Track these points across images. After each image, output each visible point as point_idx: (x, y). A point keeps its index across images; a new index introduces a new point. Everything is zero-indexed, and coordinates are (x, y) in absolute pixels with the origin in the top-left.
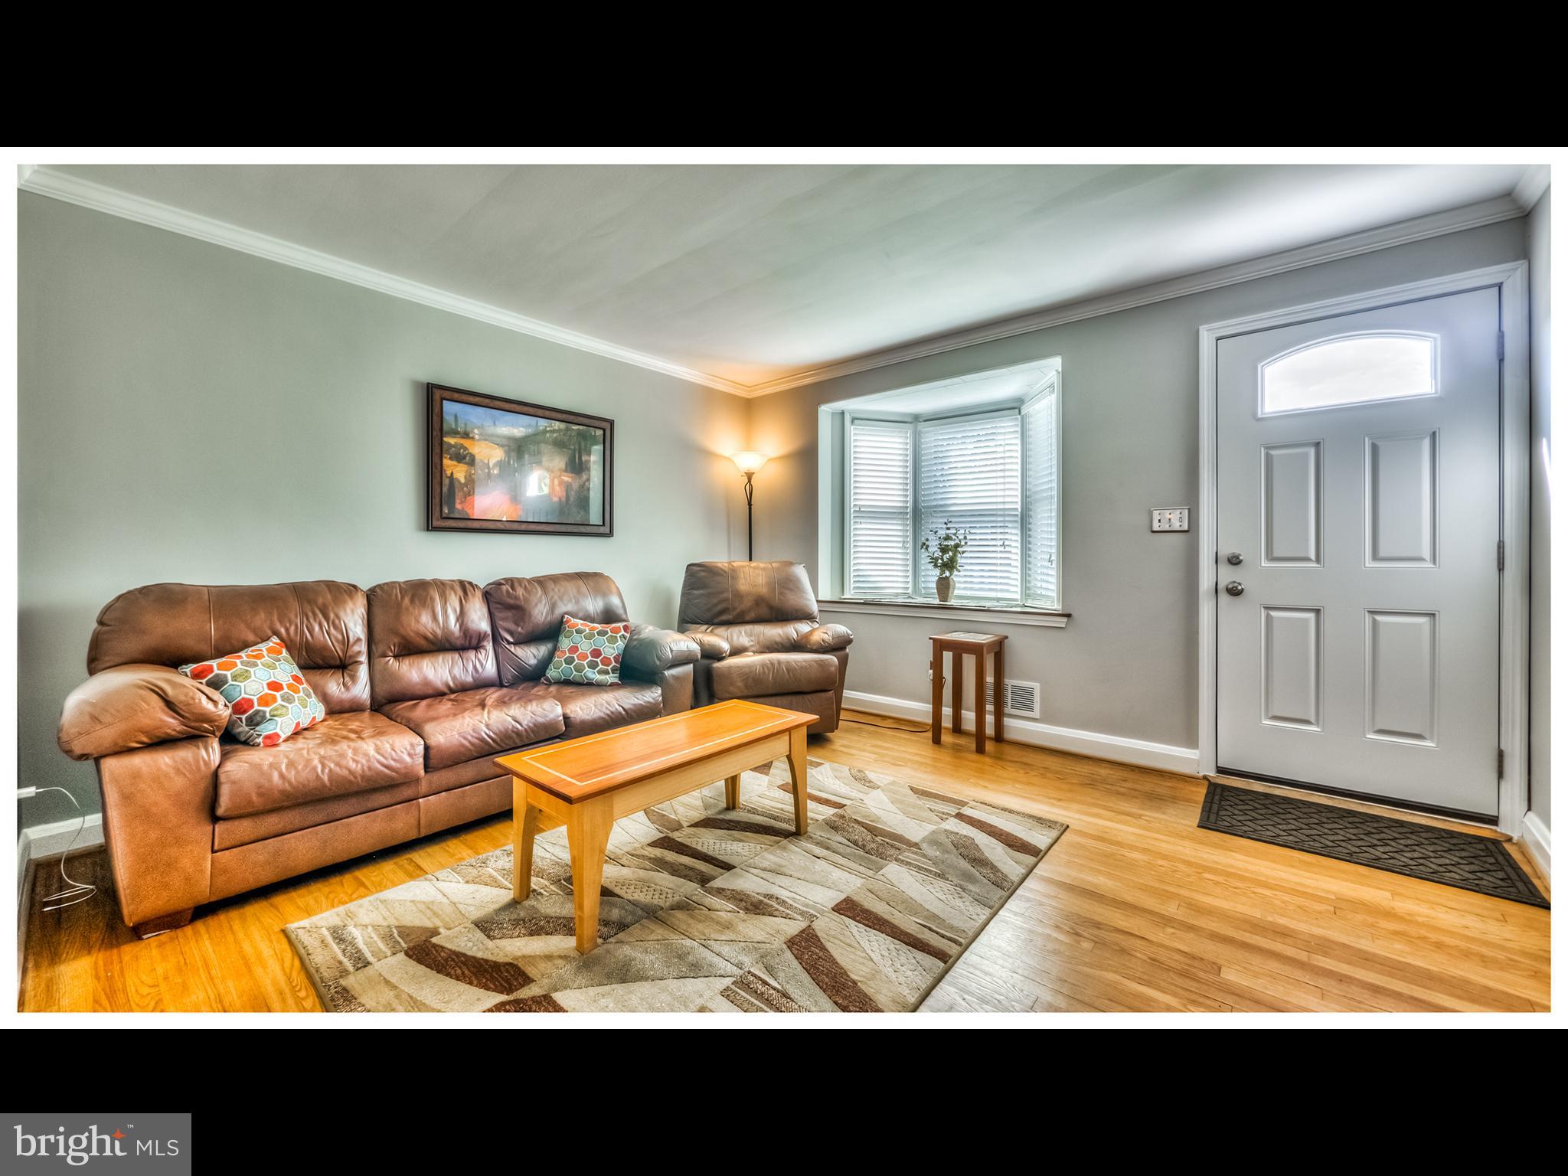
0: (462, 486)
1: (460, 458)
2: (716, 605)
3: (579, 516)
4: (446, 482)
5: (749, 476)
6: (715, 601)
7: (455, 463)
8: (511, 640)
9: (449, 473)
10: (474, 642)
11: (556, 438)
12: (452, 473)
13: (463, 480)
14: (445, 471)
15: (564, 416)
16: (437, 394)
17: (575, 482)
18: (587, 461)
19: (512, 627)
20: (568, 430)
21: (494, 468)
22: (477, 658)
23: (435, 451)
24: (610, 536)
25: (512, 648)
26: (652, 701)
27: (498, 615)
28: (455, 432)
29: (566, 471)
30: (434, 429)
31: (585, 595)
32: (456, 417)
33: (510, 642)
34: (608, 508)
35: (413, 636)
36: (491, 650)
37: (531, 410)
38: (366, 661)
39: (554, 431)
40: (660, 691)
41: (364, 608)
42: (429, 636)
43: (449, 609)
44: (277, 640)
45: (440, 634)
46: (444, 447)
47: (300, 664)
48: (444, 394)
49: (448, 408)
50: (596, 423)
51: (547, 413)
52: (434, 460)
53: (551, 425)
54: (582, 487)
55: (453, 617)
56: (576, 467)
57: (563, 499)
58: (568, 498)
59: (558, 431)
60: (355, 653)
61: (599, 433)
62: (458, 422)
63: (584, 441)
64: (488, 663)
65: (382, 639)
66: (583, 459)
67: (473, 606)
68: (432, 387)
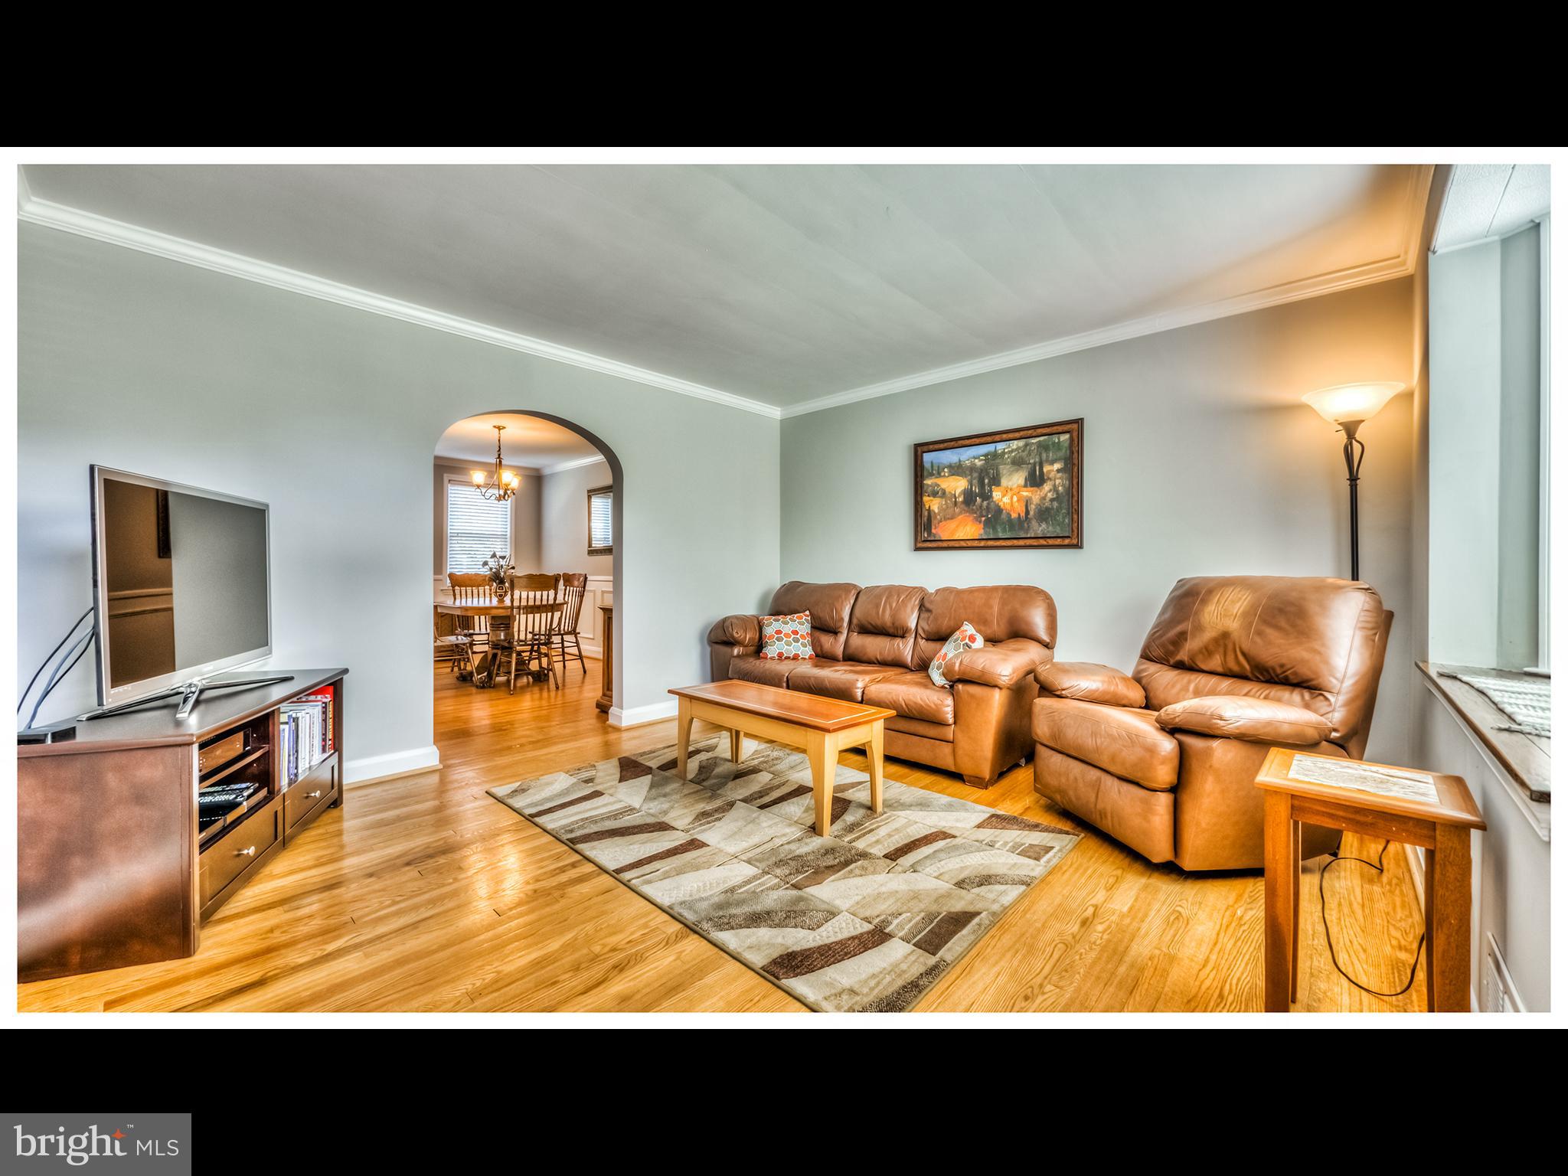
0: (936, 515)
1: (935, 494)
2: (1173, 639)
3: (1040, 528)
4: (926, 514)
5: (1350, 429)
6: (1172, 633)
7: (931, 498)
8: (923, 636)
9: (927, 507)
10: (900, 633)
11: (1015, 457)
12: (929, 507)
13: (937, 511)
14: (924, 505)
15: (1022, 433)
16: (919, 450)
17: (1035, 496)
18: (1049, 472)
19: (926, 627)
20: (1026, 445)
21: (959, 496)
22: (898, 645)
23: (919, 492)
24: (1078, 546)
25: (922, 642)
26: (933, 706)
27: (922, 616)
28: (931, 475)
29: (1025, 486)
30: (919, 474)
31: (991, 607)
32: (932, 463)
33: (922, 638)
34: (1075, 516)
35: (864, 622)
36: (912, 641)
37: (989, 439)
38: (846, 632)
39: (1012, 451)
40: (949, 701)
41: (852, 602)
42: (872, 623)
43: (888, 606)
44: (807, 613)
45: (879, 623)
46: (925, 487)
47: (813, 627)
48: (925, 448)
49: (928, 458)
50: (1060, 429)
51: (1004, 436)
52: (919, 499)
53: (1009, 446)
54: (1044, 498)
55: (888, 612)
56: (1036, 480)
57: (1023, 514)
58: (1027, 512)
59: (1016, 449)
60: (841, 626)
61: (1065, 437)
62: (932, 466)
63: (1046, 451)
64: (906, 649)
65: (855, 621)
66: (1045, 470)
67: (906, 606)
68: (917, 446)
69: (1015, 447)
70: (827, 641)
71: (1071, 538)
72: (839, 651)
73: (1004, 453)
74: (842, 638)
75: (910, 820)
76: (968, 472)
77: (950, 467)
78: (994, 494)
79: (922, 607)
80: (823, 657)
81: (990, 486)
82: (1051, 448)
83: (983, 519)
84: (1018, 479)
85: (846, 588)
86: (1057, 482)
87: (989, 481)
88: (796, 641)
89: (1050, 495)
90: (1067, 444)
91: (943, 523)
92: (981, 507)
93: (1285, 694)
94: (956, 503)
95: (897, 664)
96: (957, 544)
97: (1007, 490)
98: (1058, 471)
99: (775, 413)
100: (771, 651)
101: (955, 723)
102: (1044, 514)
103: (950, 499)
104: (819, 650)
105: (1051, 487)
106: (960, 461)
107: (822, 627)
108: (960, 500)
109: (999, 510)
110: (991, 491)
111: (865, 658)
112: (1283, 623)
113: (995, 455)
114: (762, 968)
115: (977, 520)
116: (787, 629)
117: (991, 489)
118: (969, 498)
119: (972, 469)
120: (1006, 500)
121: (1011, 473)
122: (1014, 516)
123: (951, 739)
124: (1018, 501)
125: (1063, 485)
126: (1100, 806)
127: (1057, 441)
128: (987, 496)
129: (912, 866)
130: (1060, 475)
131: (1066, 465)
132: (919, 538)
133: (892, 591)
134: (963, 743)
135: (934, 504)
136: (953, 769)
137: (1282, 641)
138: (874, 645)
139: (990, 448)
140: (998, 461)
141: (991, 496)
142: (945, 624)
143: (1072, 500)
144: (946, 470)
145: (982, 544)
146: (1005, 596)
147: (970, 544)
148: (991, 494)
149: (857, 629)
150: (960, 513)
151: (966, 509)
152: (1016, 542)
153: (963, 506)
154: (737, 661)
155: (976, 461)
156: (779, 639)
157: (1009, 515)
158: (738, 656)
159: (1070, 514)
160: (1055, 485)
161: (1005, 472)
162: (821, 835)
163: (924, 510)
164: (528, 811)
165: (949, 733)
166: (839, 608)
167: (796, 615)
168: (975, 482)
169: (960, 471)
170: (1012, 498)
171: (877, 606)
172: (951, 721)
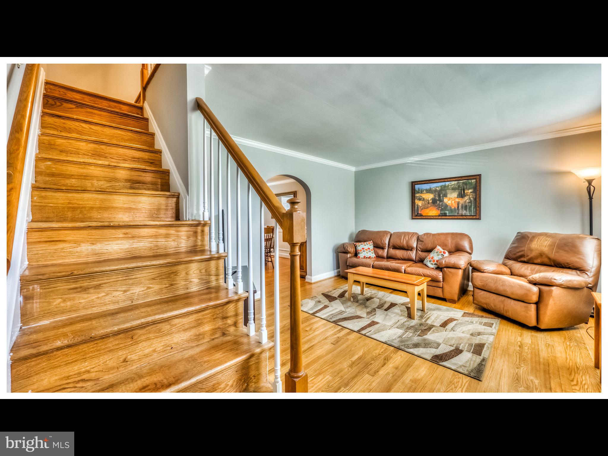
0: (420, 207)
1: (420, 199)
2: (518, 252)
3: (464, 212)
4: (416, 206)
5: (589, 182)
6: (518, 250)
7: (418, 201)
8: (420, 250)
9: (417, 204)
10: (410, 249)
11: (453, 187)
13: (421, 205)
15: (456, 179)
16: (413, 184)
17: (462, 201)
18: (467, 193)
19: (421, 247)
20: (458, 183)
21: (430, 200)
22: (410, 253)
23: (414, 198)
24: (479, 219)
25: (420, 252)
26: (435, 275)
27: (419, 243)
28: (418, 193)
29: (458, 197)
30: (413, 192)
31: (448, 241)
32: (419, 188)
33: (420, 251)
34: (478, 209)
35: (395, 245)
36: (415, 252)
37: (443, 180)
38: (387, 248)
39: (452, 185)
40: (441, 274)
41: (389, 237)
42: (399, 245)
43: (405, 239)
44: (371, 241)
45: (401, 245)
46: (416, 197)
47: (374, 247)
48: (416, 183)
49: (417, 187)
50: (472, 178)
51: (449, 180)
52: (413, 201)
53: (451, 183)
54: (465, 202)
55: (405, 242)
56: (462, 195)
57: (456, 208)
58: (458, 207)
59: (454, 185)
60: (385, 246)
61: (473, 181)
62: (419, 190)
63: (466, 185)
64: (413, 255)
65: (391, 244)
66: (465, 192)
67: (412, 239)
68: (412, 182)
69: (453, 184)
70: (380, 252)
71: (477, 216)
72: (385, 254)
73: (448, 186)
74: (386, 250)
75: (438, 315)
76: (434, 192)
77: (426, 190)
78: (444, 200)
79: (418, 239)
80: (379, 257)
81: (443, 197)
82: (468, 184)
83: (440, 209)
84: (455, 195)
85: (386, 233)
86: (471, 196)
87: (442, 196)
88: (370, 252)
89: (468, 201)
90: (474, 183)
91: (424, 210)
92: (439, 204)
93: (570, 271)
94: (429, 203)
95: (409, 260)
96: (429, 217)
97: (449, 199)
98: (471, 192)
99: (353, 169)
100: (361, 255)
101: (443, 281)
102: (465, 207)
103: (426, 201)
104: (377, 255)
105: (468, 198)
106: (430, 188)
107: (377, 246)
108: (431, 202)
109: (446, 206)
110: (443, 199)
111: (396, 258)
112: (567, 249)
113: (445, 186)
114: (431, 359)
115: (438, 209)
116: (366, 247)
117: (443, 198)
118: (434, 201)
119: (436, 191)
120: (450, 202)
121: (452, 193)
122: (453, 208)
123: (442, 287)
124: (454, 202)
125: (473, 198)
126: (505, 308)
127: (470, 182)
128: (441, 201)
129: (452, 329)
130: (472, 194)
131: (474, 190)
132: (413, 215)
133: (405, 234)
134: (446, 288)
135: (419, 203)
136: (442, 297)
137: (567, 255)
138: (399, 253)
139: (443, 184)
140: (446, 188)
141: (443, 201)
142: (429, 246)
143: (477, 202)
144: (424, 191)
145: (440, 217)
146: (453, 236)
147: (434, 217)
148: (443, 200)
149: (392, 247)
150: (430, 206)
151: (433, 205)
152: (453, 217)
153: (432, 204)
154: (350, 259)
155: (437, 188)
156: (364, 251)
157: (451, 207)
158: (350, 257)
159: (475, 207)
160: (469, 198)
161: (449, 192)
162: (414, 319)
163: (415, 205)
164: (311, 312)
165: (441, 284)
166: (384, 240)
167: (368, 242)
168: (437, 195)
169: (431, 191)
170: (452, 202)
171: (400, 239)
172: (442, 281)
